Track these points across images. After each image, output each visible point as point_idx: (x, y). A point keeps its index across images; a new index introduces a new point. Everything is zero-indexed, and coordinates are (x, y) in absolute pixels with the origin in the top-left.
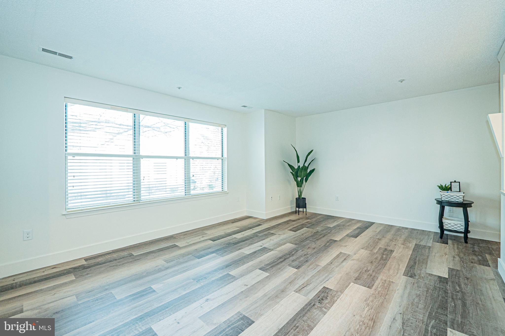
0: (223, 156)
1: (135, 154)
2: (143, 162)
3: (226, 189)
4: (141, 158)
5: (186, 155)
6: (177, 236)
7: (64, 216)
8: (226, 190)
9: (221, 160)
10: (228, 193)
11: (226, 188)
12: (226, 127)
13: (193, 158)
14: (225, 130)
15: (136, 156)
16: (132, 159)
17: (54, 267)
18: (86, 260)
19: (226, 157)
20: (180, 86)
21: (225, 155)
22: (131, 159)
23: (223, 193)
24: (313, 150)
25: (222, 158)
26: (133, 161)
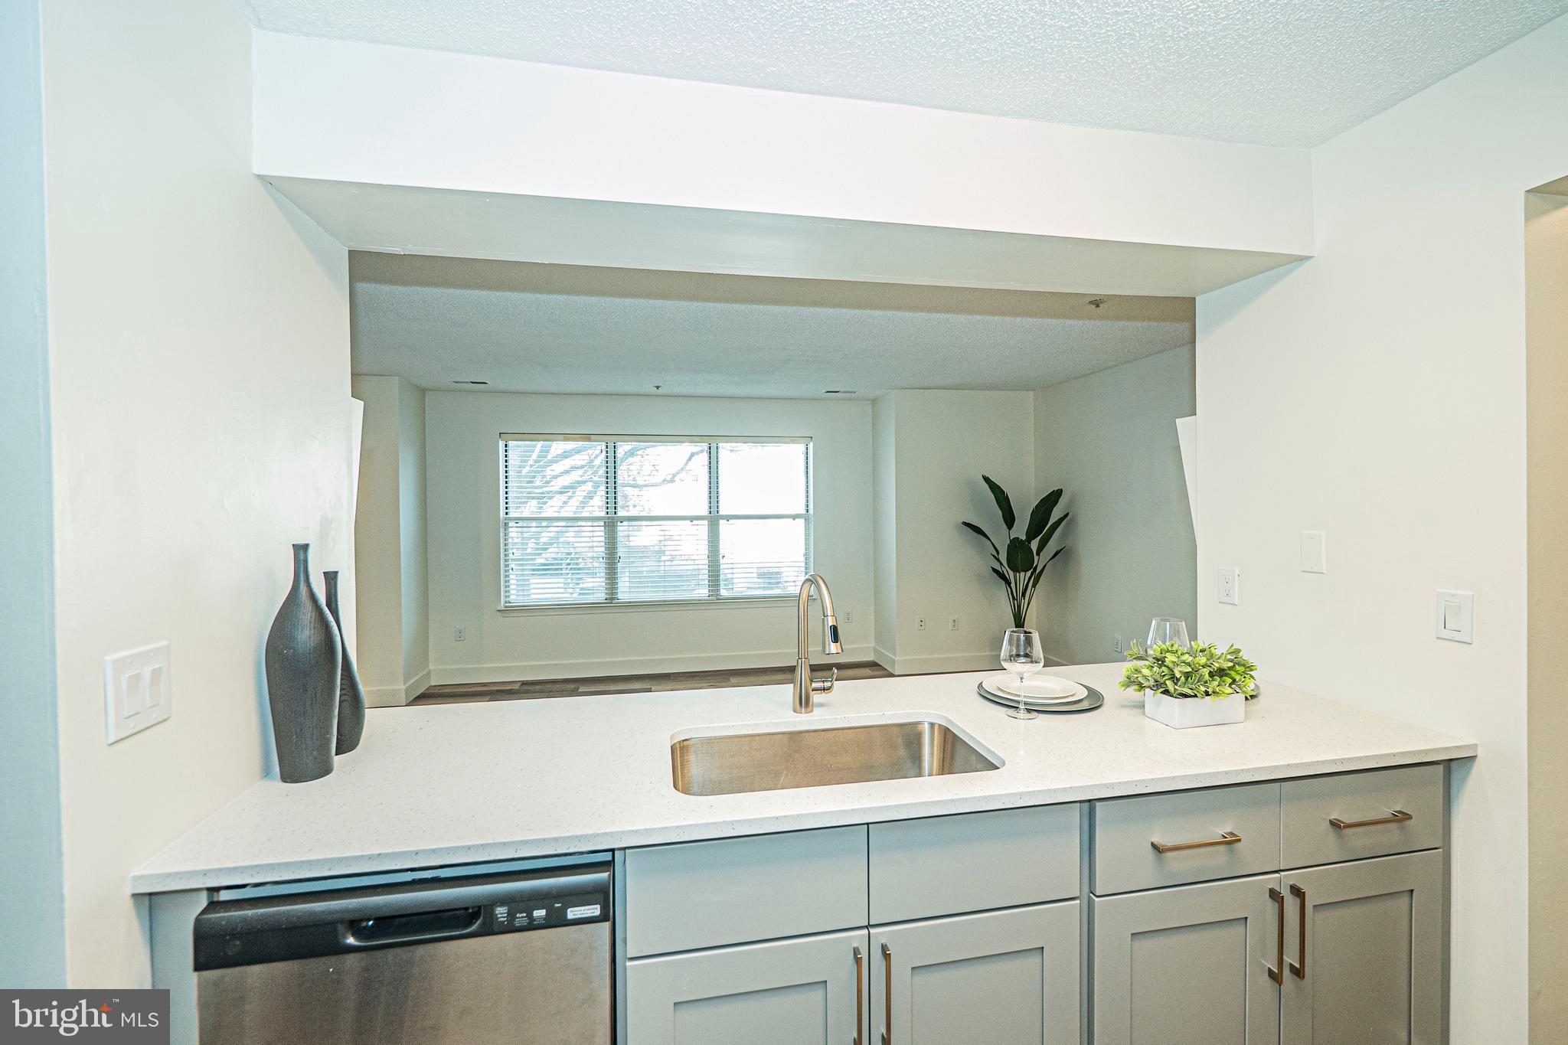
0: (809, 511)
1: (607, 514)
2: (623, 530)
5: (711, 512)
7: (500, 612)
10: (815, 599)
13: (728, 518)
14: (811, 446)
15: (609, 518)
18: (523, 684)
21: (811, 511)
22: (601, 525)
24: (1062, 490)
25: (806, 517)
26: (605, 526)
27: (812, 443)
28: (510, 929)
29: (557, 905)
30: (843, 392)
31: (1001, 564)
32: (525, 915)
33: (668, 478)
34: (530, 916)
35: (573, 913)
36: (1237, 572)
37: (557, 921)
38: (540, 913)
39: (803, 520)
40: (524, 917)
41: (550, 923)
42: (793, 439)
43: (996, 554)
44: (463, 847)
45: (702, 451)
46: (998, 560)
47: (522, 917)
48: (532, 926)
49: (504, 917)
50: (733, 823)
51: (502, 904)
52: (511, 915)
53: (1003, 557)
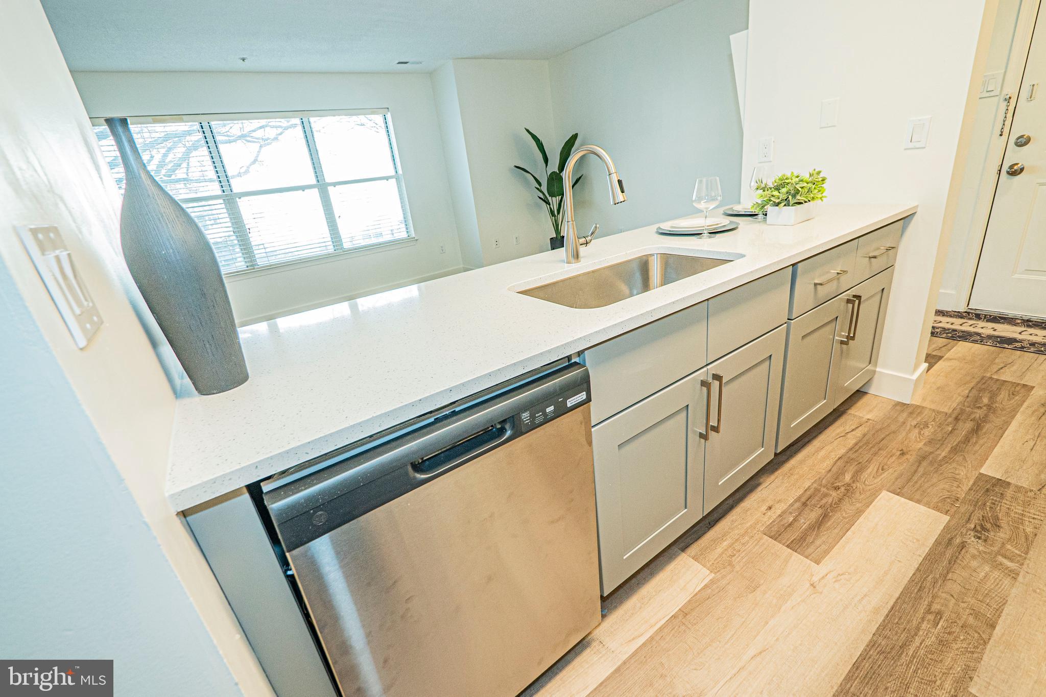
0: (398, 172)
1: (224, 192)
2: (243, 204)
3: (413, 234)
4: (237, 199)
5: (318, 181)
8: (414, 236)
10: (416, 240)
11: (413, 232)
12: (389, 111)
13: (335, 184)
14: (389, 116)
15: (226, 196)
16: (222, 203)
21: (400, 172)
23: (410, 240)
24: (577, 134)
25: (397, 177)
26: (225, 204)
27: (389, 114)
28: (533, 427)
29: (560, 400)
30: (413, 63)
31: (544, 194)
32: (541, 413)
33: (243, 170)
34: (545, 414)
35: (570, 403)
36: (773, 140)
37: (562, 411)
38: (550, 409)
39: (394, 180)
40: (541, 415)
41: (557, 415)
42: (374, 111)
43: (539, 187)
44: (485, 375)
45: (295, 126)
46: (541, 191)
47: (539, 416)
48: (547, 421)
49: (528, 420)
50: (651, 312)
51: (525, 411)
52: (533, 417)
53: (544, 188)
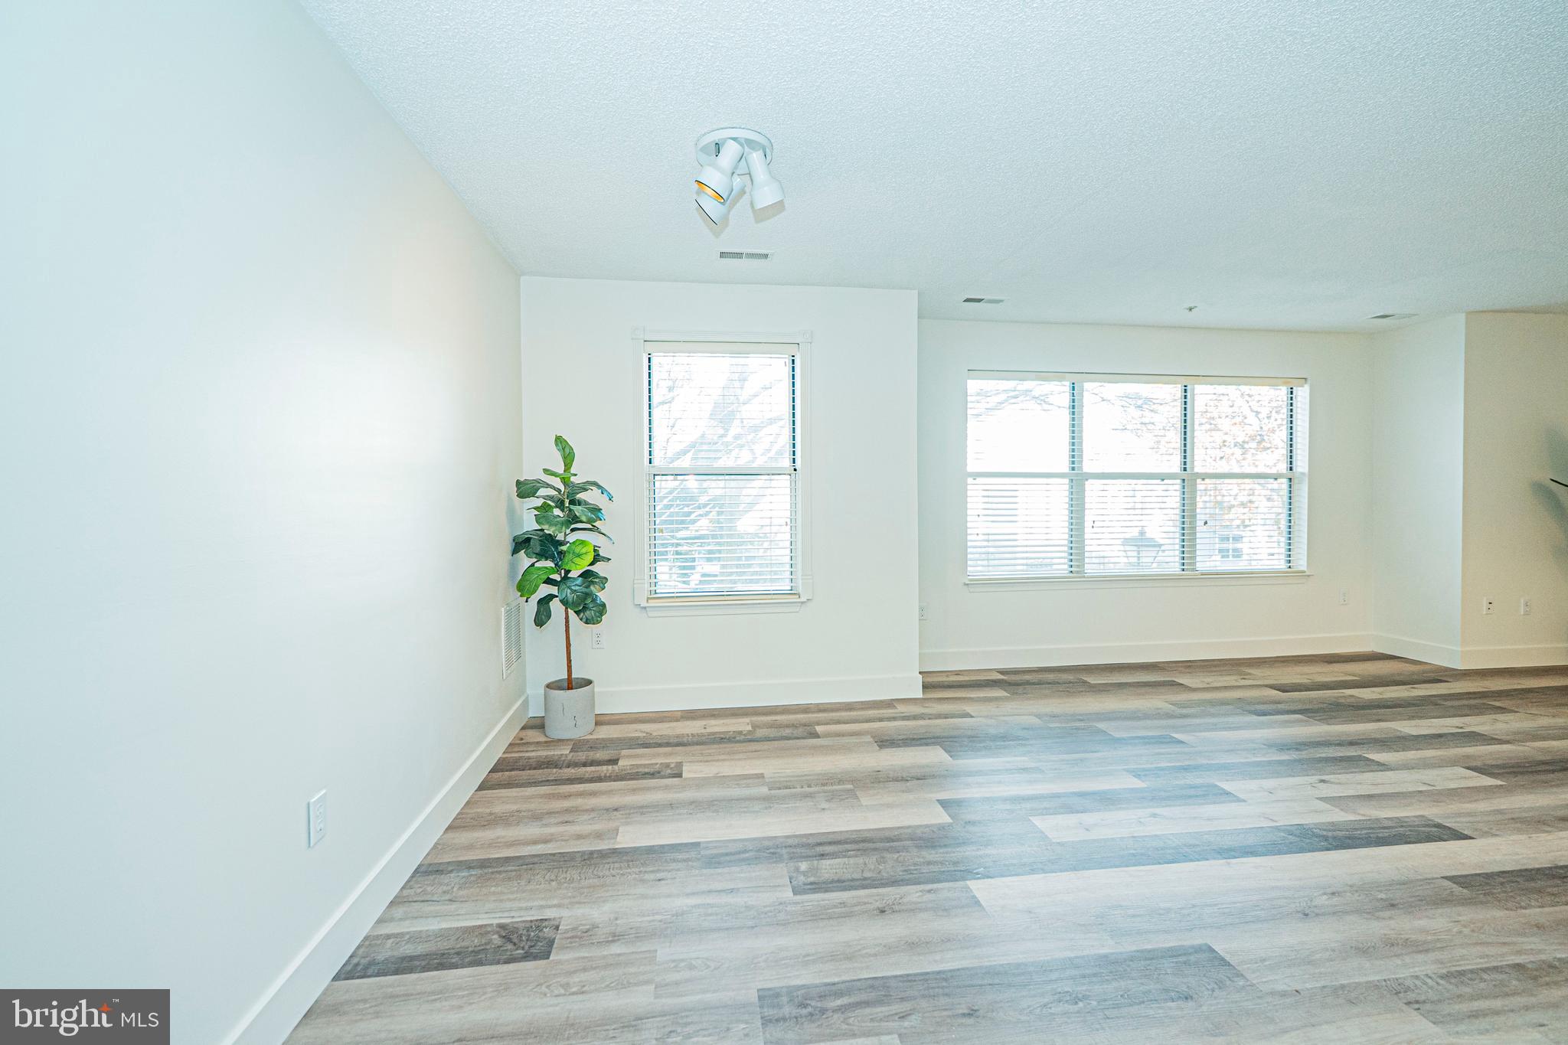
0: (1294, 469)
1: (1073, 470)
2: (1092, 486)
3: (1301, 563)
4: (1085, 480)
5: (1185, 469)
6: (1169, 667)
7: (966, 586)
8: (1304, 568)
9: (1285, 481)
10: (1309, 576)
11: (1304, 562)
12: (1306, 383)
15: (1076, 475)
16: (1068, 482)
17: (958, 673)
18: (1002, 672)
19: (1306, 470)
20: (1192, 305)
22: (1066, 481)
23: (1290, 574)
25: (1289, 475)
26: (1070, 485)
